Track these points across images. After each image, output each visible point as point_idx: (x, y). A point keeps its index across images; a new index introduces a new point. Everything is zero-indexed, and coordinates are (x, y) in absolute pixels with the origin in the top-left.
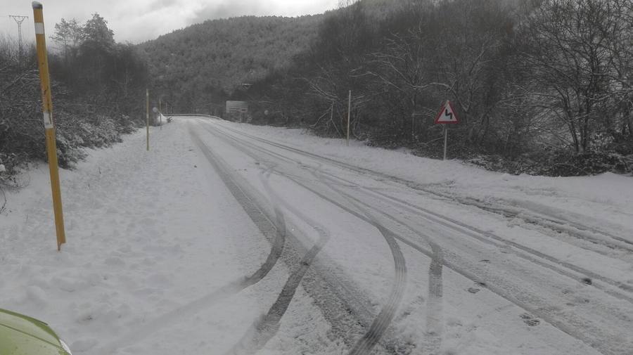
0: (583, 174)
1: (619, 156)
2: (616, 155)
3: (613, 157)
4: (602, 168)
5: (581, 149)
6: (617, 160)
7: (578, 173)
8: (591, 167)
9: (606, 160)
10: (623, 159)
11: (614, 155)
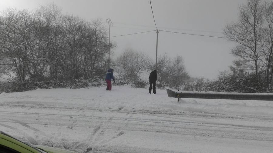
0: (26, 90)
1: (39, 83)
2: (37, 82)
3: (36, 83)
4: (33, 87)
5: (23, 81)
6: (38, 84)
7: (24, 90)
8: (29, 88)
9: (34, 84)
10: (40, 84)
11: (36, 82)
